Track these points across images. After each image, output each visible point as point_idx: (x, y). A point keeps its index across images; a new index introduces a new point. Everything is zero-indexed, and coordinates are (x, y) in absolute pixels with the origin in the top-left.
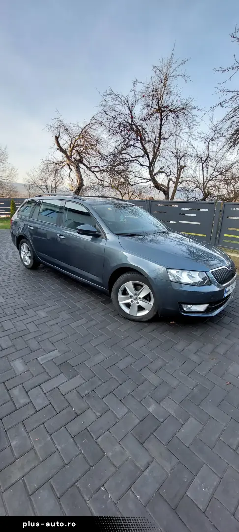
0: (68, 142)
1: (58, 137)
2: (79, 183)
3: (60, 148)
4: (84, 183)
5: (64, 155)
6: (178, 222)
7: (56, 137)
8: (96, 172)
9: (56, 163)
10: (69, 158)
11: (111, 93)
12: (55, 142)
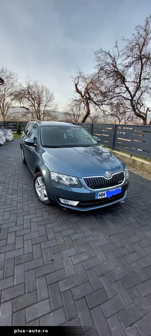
0: (84, 87)
1: (77, 84)
2: (87, 112)
3: (78, 91)
4: (91, 112)
5: (80, 95)
6: (101, 135)
7: (76, 84)
8: (99, 105)
9: (76, 100)
10: (82, 97)
11: (102, 51)
12: (75, 87)
